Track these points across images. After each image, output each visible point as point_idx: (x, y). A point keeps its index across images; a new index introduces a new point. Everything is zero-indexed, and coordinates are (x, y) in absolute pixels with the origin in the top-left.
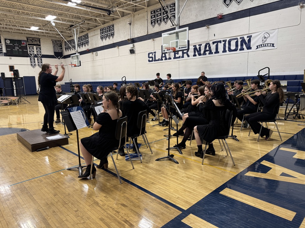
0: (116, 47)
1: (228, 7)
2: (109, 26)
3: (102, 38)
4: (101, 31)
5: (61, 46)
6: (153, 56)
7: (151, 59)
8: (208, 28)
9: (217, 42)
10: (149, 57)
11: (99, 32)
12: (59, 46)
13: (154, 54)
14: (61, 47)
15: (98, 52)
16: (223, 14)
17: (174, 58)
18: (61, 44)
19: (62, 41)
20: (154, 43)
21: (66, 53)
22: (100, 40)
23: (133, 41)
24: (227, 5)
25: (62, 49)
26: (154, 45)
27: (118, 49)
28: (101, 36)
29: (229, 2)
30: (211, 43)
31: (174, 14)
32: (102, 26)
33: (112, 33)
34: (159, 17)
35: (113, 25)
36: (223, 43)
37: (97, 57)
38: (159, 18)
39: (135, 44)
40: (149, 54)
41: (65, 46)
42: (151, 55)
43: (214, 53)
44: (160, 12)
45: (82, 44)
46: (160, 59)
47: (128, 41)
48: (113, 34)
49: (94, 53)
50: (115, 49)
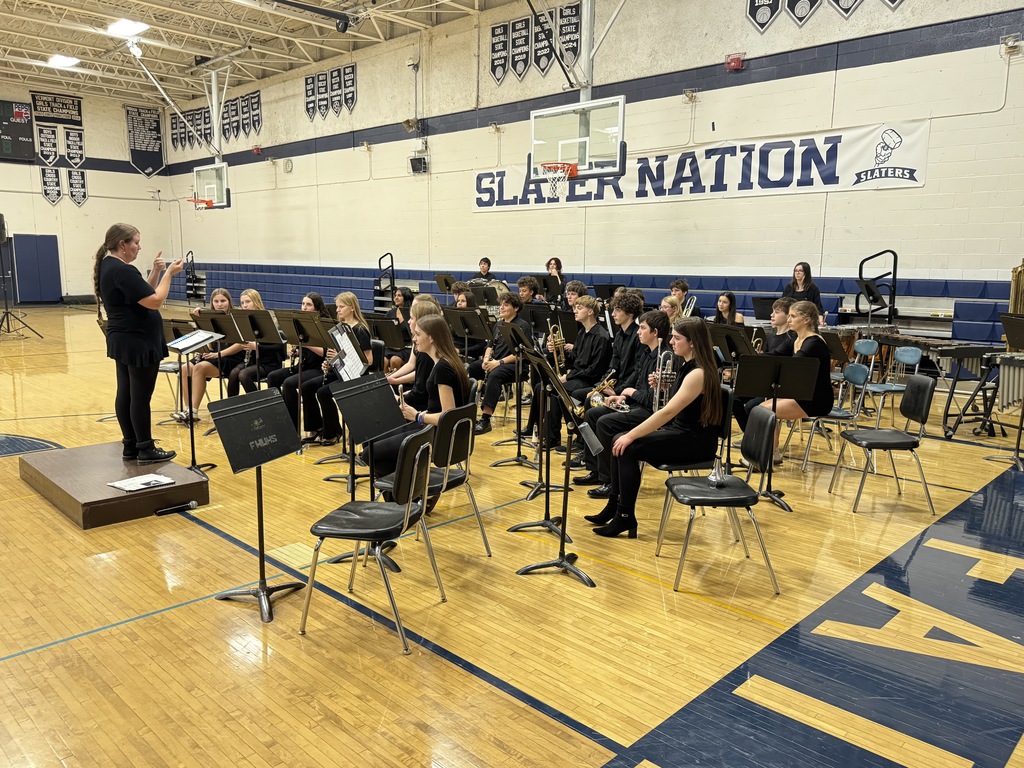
0: (363, 145)
1: (762, 33)
2: (339, 71)
3: (310, 110)
4: (307, 84)
5: (158, 129)
7: (486, 197)
8: (692, 99)
9: (721, 153)
10: (480, 190)
11: (300, 87)
12: (150, 130)
13: (497, 179)
14: (159, 132)
15: (293, 158)
16: (747, 57)
17: (569, 199)
18: (158, 122)
19: (160, 110)
20: (499, 138)
21: (173, 156)
22: (305, 115)
23: (424, 127)
24: (762, 25)
25: (159, 139)
26: (500, 146)
27: (368, 154)
28: (308, 103)
29: (769, 16)
30: (700, 152)
31: (573, 42)
32: (314, 68)
33: (350, 95)
34: (519, 50)
35: (353, 67)
36: (741, 156)
37: (290, 175)
38: (522, 53)
39: (431, 139)
40: (479, 179)
41: (173, 129)
42: (486, 183)
43: (708, 189)
44: (524, 33)
45: (238, 128)
46: (520, 197)
47: (405, 126)
48: (352, 98)
49: (281, 162)
50: (360, 151)
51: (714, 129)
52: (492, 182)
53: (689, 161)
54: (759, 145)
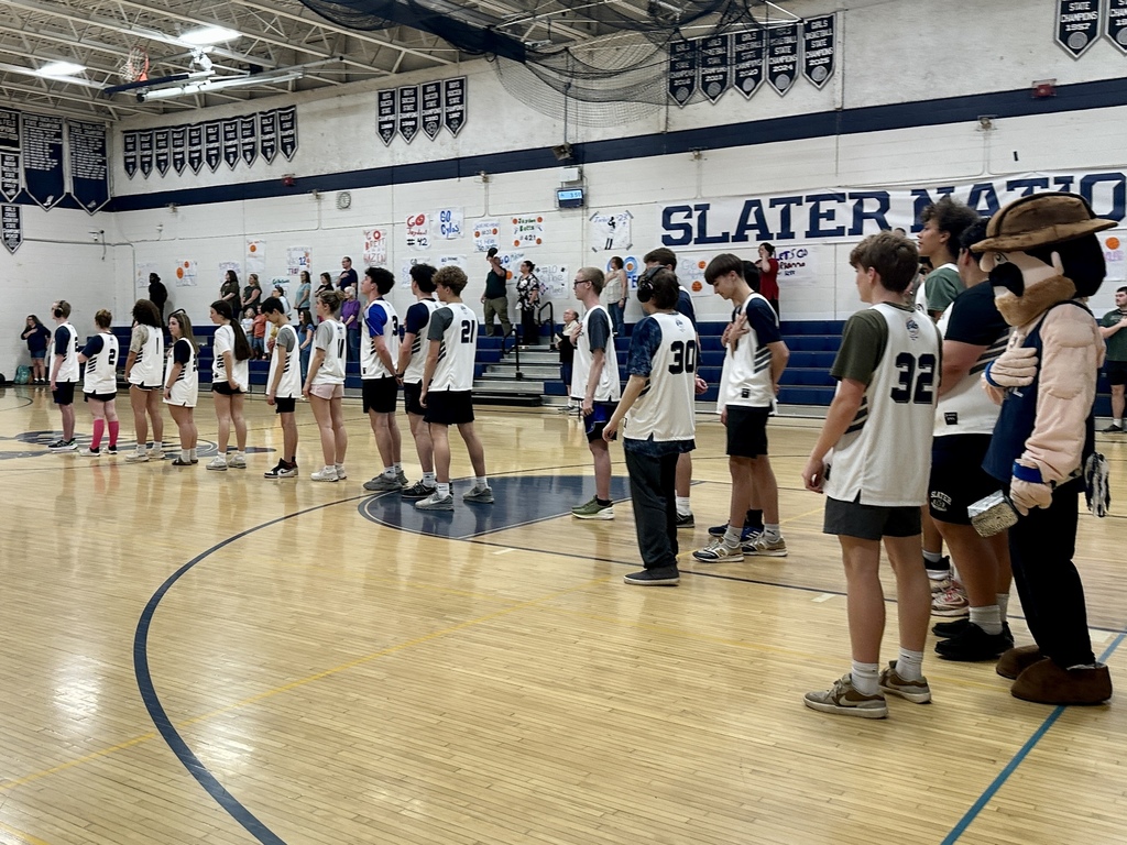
0: (479, 174)
2: (438, 86)
3: (386, 133)
4: (381, 99)
5: (103, 151)
6: (694, 222)
7: (678, 234)
8: (987, 127)
10: (667, 225)
11: (374, 98)
12: (95, 151)
13: (696, 214)
14: (104, 155)
15: (353, 192)
17: (808, 235)
18: (103, 141)
19: (107, 126)
22: (378, 141)
23: (577, 154)
25: (104, 163)
27: (483, 186)
28: (381, 123)
30: (996, 184)
32: (393, 80)
33: (456, 115)
35: (461, 82)
37: (345, 213)
39: (587, 167)
40: (668, 213)
41: (127, 150)
42: (677, 218)
45: (253, 152)
46: (733, 233)
47: (555, 153)
48: (460, 120)
49: (331, 196)
50: (471, 183)
51: (1016, 159)
52: (689, 216)
53: (985, 193)
54: (1078, 177)
